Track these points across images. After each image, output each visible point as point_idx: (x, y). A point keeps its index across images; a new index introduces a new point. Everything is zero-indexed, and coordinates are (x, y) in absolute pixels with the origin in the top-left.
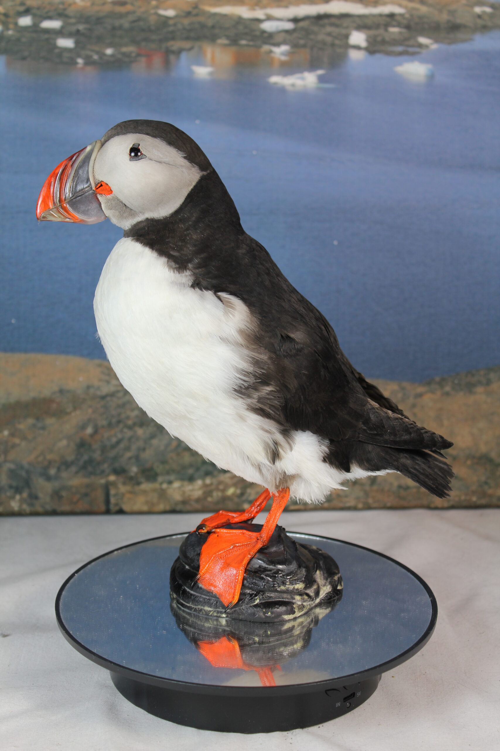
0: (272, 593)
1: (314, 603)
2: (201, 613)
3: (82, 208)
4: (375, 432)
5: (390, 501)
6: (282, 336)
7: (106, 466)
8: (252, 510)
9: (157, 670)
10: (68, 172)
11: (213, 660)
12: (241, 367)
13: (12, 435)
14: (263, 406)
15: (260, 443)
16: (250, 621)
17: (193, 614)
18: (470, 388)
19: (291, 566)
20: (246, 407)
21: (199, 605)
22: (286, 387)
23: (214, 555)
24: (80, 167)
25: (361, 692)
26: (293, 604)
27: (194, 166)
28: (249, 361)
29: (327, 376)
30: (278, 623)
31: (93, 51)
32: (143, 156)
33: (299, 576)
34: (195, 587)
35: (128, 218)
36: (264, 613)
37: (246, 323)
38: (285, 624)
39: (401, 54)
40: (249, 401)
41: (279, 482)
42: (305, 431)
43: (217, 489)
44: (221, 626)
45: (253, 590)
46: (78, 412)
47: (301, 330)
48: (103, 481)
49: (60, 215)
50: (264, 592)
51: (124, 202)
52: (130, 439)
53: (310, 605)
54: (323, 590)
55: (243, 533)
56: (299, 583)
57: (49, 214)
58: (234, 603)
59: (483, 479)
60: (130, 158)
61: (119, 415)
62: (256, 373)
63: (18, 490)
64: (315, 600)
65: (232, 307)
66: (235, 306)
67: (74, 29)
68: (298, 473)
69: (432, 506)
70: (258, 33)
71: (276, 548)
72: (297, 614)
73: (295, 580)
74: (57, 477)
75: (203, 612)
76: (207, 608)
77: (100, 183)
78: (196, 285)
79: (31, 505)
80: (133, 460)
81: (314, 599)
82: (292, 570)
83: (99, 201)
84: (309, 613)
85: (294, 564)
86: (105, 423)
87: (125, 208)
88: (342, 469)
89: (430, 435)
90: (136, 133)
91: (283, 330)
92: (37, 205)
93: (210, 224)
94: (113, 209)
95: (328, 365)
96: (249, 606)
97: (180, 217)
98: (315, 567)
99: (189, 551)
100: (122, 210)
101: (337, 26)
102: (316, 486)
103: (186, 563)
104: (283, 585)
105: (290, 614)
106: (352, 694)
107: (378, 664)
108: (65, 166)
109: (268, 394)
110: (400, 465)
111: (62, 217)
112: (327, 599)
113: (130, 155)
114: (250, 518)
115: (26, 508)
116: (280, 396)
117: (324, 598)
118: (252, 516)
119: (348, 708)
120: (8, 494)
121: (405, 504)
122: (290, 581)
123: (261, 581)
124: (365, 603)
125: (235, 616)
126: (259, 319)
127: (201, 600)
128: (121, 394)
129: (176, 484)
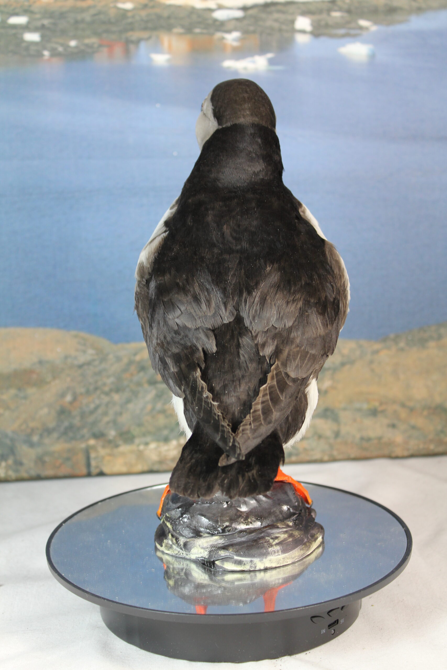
5: (354, 453)
7: (85, 431)
18: (423, 343)
25: (344, 619)
31: (57, 43)
39: (344, 36)
46: (57, 381)
48: (83, 446)
52: (107, 405)
59: (439, 428)
61: (96, 382)
63: (3, 458)
67: (39, 24)
69: (393, 455)
70: (210, 22)
74: (40, 444)
79: (16, 471)
80: (111, 425)
86: (83, 390)
101: (283, 12)
106: (335, 622)
115: (12, 474)
119: (332, 634)
124: (342, 536)
128: (97, 363)
129: (153, 446)
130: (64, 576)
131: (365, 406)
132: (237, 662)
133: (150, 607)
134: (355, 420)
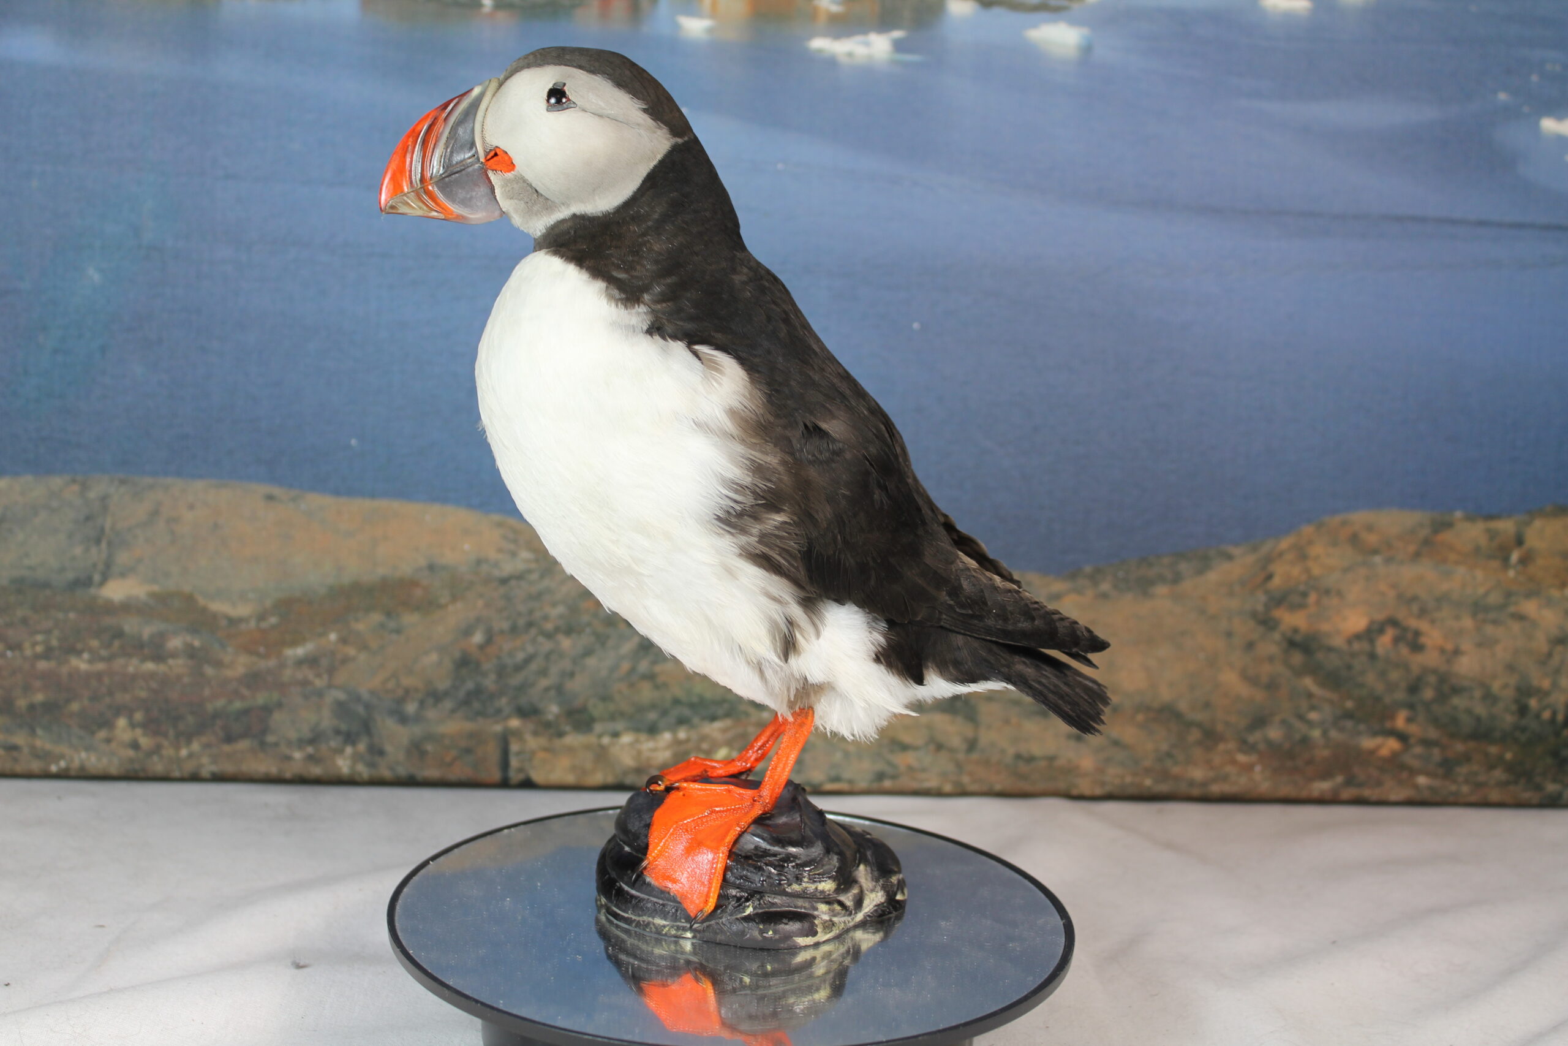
0: (776, 896)
1: (853, 919)
2: (648, 930)
3: (461, 194)
4: (970, 612)
5: (1000, 782)
6: (806, 426)
7: (503, 701)
8: (748, 755)
10: (439, 129)
11: (668, 1018)
12: (730, 475)
13: (344, 641)
14: (768, 550)
15: (762, 622)
16: (735, 946)
17: (633, 932)
18: (1144, 586)
19: (813, 850)
20: (737, 551)
21: (645, 915)
22: (810, 516)
23: (675, 826)
24: (460, 123)
26: (815, 917)
27: (660, 126)
28: (744, 466)
29: (884, 502)
30: (786, 951)
32: (571, 105)
33: (825, 868)
34: (638, 882)
35: (540, 214)
36: (762, 932)
37: (742, 399)
38: (799, 953)
40: (743, 539)
41: (795, 696)
42: (843, 605)
43: (698, 749)
44: (683, 953)
45: (742, 891)
46: (459, 605)
47: (841, 418)
48: (498, 728)
49: (421, 204)
50: (762, 895)
51: (534, 185)
52: (548, 656)
53: (845, 922)
54: (870, 899)
55: (729, 791)
56: (826, 881)
57: (401, 202)
58: (708, 911)
59: (1164, 747)
60: (548, 106)
61: (531, 612)
62: (757, 488)
63: (350, 738)
64: (855, 914)
65: (718, 369)
66: (723, 367)
68: (829, 680)
69: (1075, 792)
71: (786, 817)
72: (821, 937)
73: (818, 874)
74: (418, 718)
75: (651, 928)
76: (659, 921)
77: (494, 149)
78: (655, 329)
79: (372, 765)
80: (553, 693)
81: (853, 912)
82: (813, 857)
83: (491, 182)
84: (843, 936)
85: (818, 845)
86: (505, 625)
87: (535, 196)
88: (910, 678)
89: (1068, 624)
90: (560, 64)
91: (807, 414)
92: (382, 185)
93: (685, 226)
94: (515, 198)
95: (887, 483)
96: (734, 917)
97: (632, 212)
98: (858, 858)
99: (632, 820)
100: (531, 200)
102: (861, 707)
103: (625, 843)
104: (796, 883)
105: (807, 936)
107: (963, 1022)
108: (434, 120)
109: (777, 528)
110: (1014, 673)
111: (425, 208)
112: (875, 916)
113: (548, 101)
114: (743, 770)
115: (364, 772)
116: (798, 532)
117: (871, 913)
118: (749, 765)
120: (333, 744)
121: (1027, 787)
122: (809, 875)
123: (757, 874)
124: (944, 925)
125: (708, 935)
126: (766, 393)
127: (649, 905)
128: (534, 577)
129: (626, 739)
130: (412, 955)
134: (1007, 722)
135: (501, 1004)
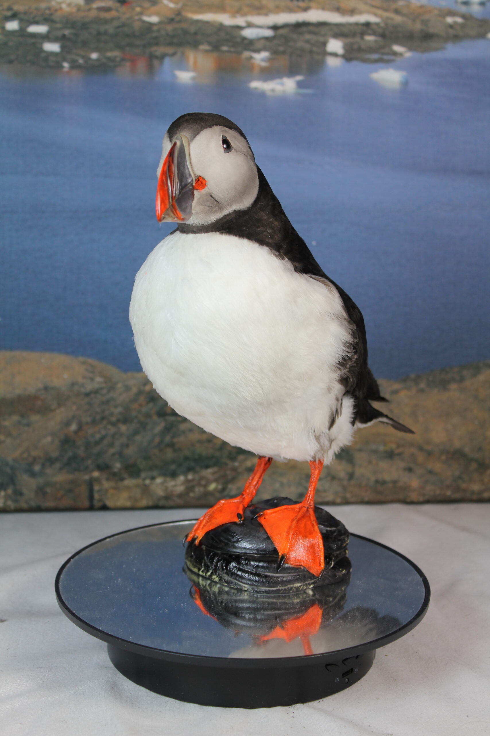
3: (184, 205)
5: (368, 496)
7: (89, 462)
9: (164, 645)
18: (444, 384)
24: (180, 163)
25: (358, 668)
31: (78, 55)
39: (376, 61)
43: (199, 485)
46: (62, 409)
48: (87, 477)
49: (172, 214)
52: (113, 435)
57: (167, 214)
59: (457, 473)
61: (103, 411)
67: (60, 33)
69: (409, 500)
70: (239, 40)
74: (41, 474)
77: (199, 177)
79: (16, 501)
80: (117, 457)
83: (194, 197)
86: (89, 419)
101: (315, 34)
106: (349, 670)
115: (11, 504)
119: (346, 683)
121: (382, 498)
124: (358, 583)
128: (104, 391)
129: (159, 480)
130: (75, 613)
131: (382, 448)
132: (249, 707)
133: (165, 649)
134: (370, 462)
135: (131, 639)
